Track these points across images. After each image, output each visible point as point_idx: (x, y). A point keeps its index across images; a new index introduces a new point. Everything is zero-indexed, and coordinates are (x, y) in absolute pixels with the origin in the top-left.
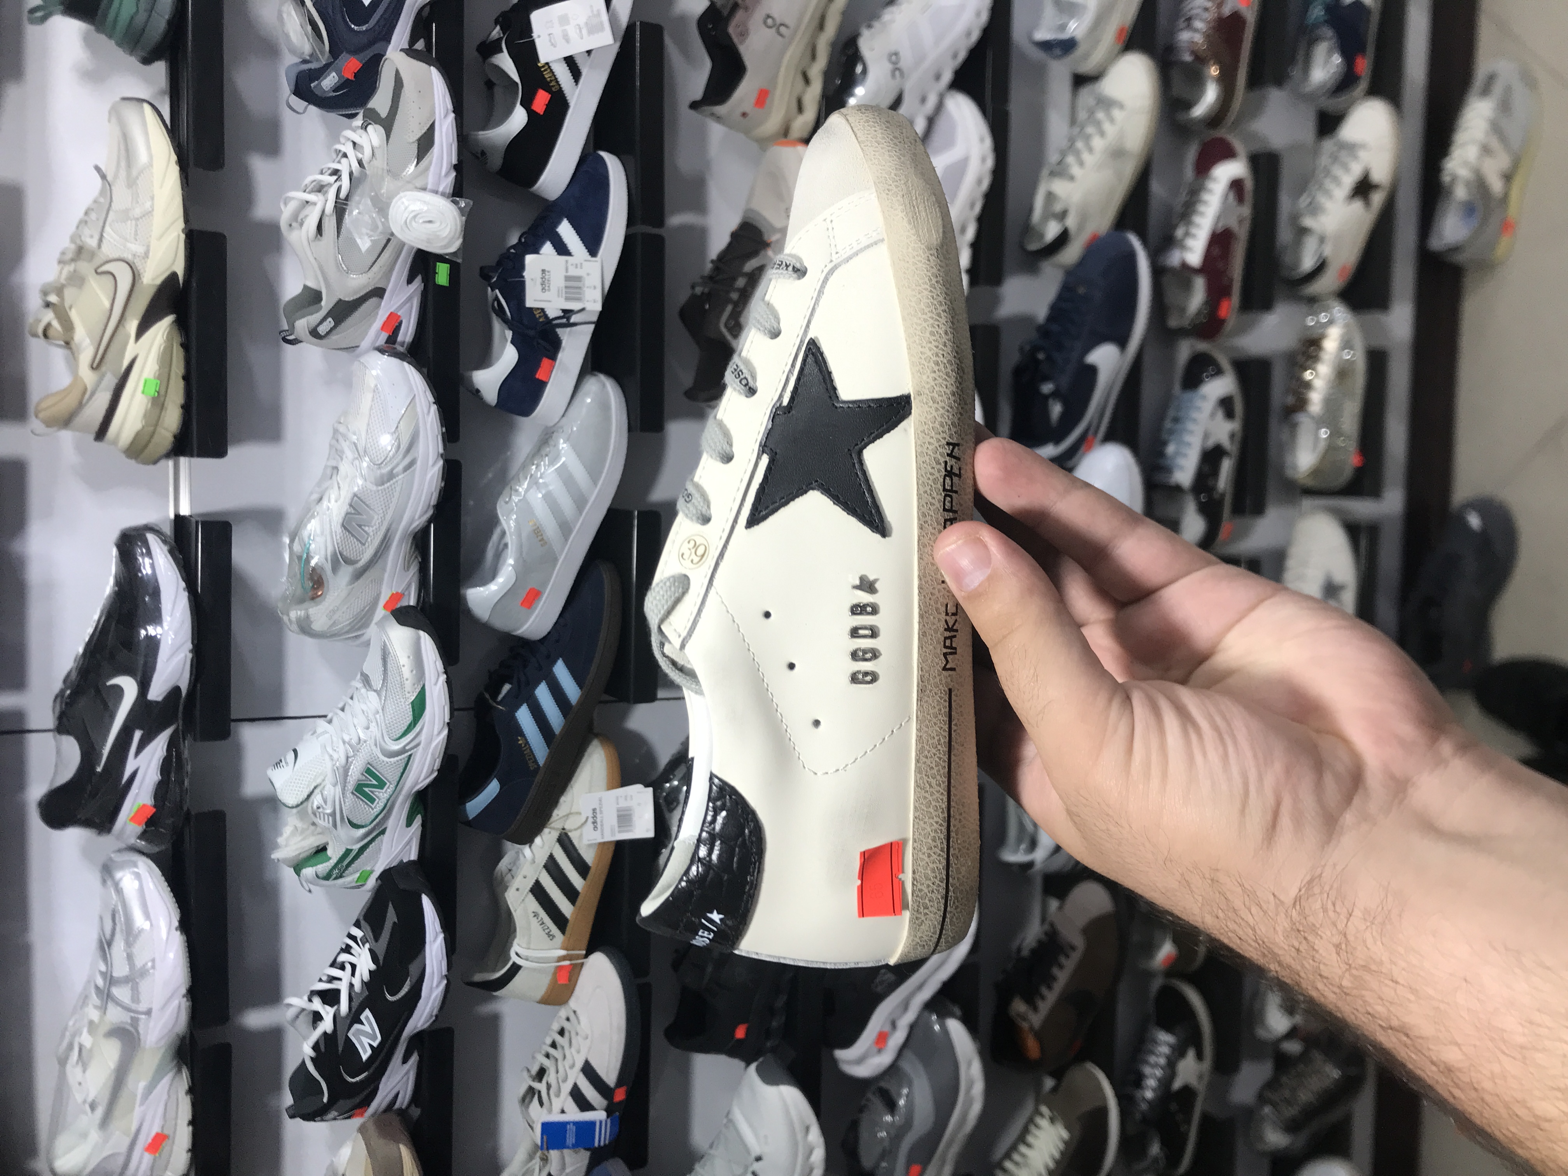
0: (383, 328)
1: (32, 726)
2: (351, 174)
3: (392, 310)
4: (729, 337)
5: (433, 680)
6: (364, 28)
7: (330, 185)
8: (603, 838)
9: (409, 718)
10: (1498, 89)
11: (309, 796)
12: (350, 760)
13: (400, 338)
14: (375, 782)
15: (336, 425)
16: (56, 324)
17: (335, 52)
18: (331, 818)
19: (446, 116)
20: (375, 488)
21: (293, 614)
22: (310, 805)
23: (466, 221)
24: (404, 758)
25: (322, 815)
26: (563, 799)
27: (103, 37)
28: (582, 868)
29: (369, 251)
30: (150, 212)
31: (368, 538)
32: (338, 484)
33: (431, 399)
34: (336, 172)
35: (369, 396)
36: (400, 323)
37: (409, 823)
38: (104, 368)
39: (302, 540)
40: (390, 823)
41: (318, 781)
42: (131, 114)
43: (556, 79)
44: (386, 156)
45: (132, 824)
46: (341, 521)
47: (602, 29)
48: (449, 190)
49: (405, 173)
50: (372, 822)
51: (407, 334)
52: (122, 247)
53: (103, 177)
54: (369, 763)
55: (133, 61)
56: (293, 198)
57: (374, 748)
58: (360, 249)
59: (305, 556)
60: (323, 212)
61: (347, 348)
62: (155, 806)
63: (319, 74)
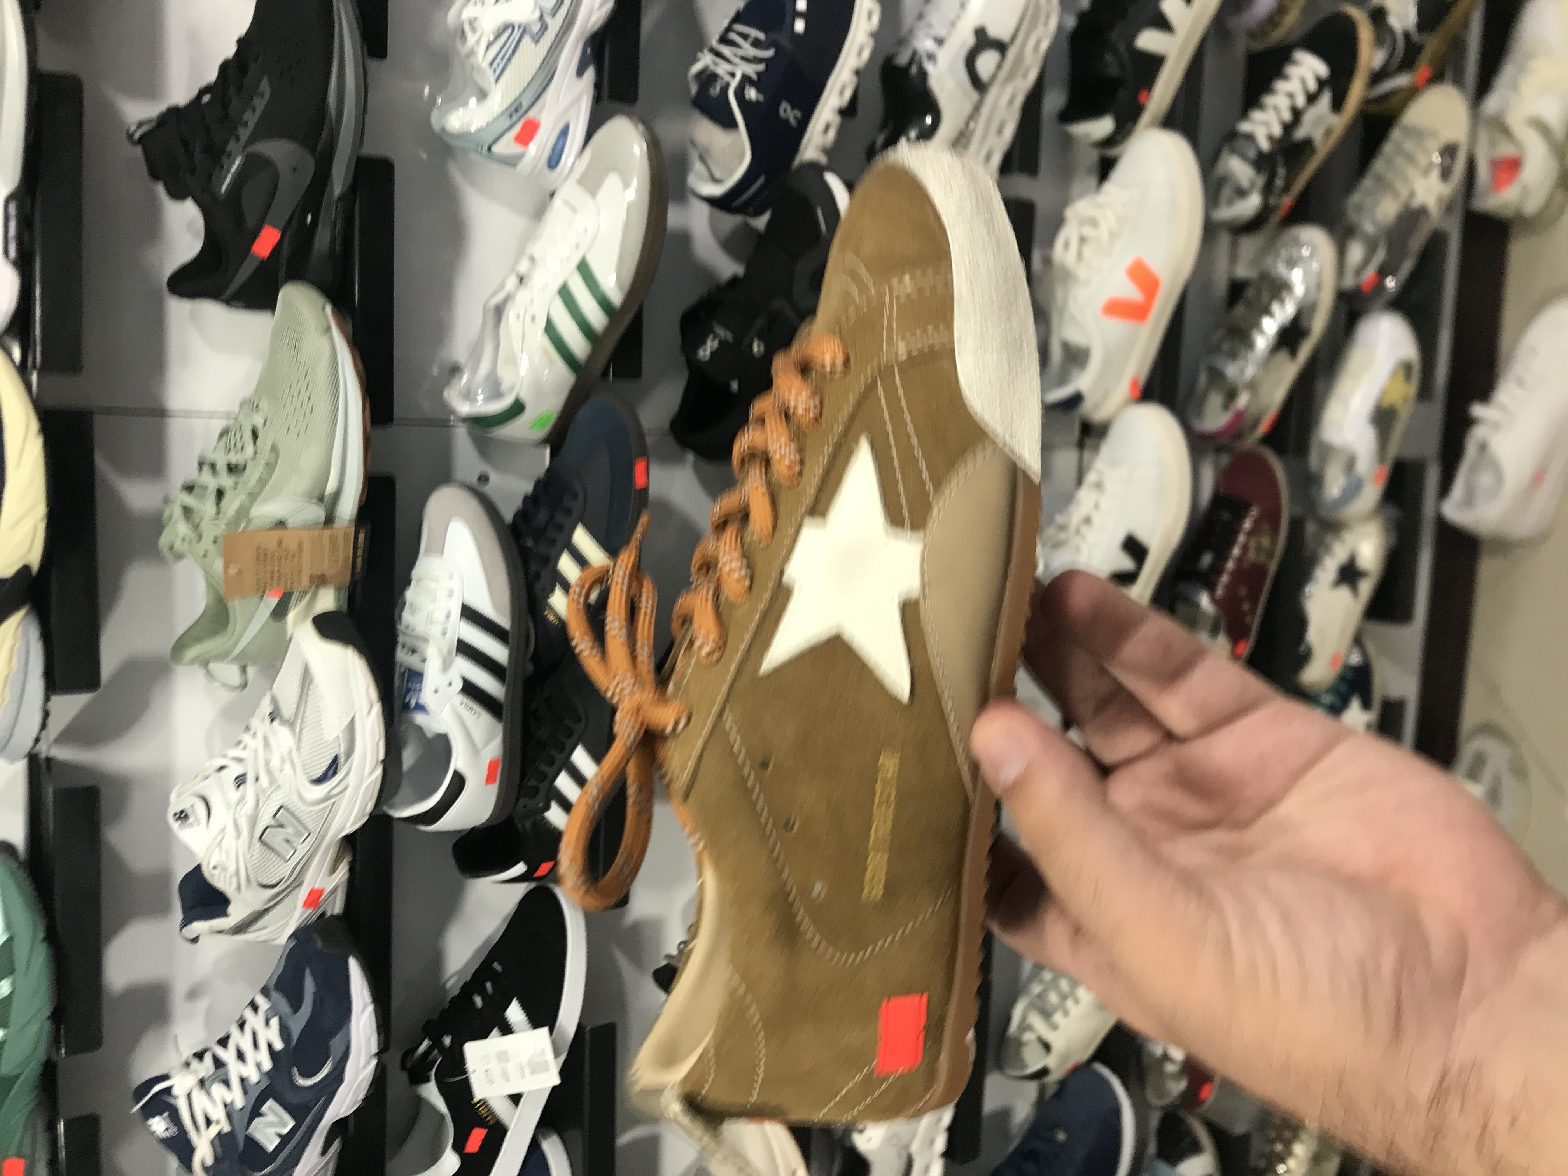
10: (1487, 774)
43: (495, 1113)
47: (546, 1068)
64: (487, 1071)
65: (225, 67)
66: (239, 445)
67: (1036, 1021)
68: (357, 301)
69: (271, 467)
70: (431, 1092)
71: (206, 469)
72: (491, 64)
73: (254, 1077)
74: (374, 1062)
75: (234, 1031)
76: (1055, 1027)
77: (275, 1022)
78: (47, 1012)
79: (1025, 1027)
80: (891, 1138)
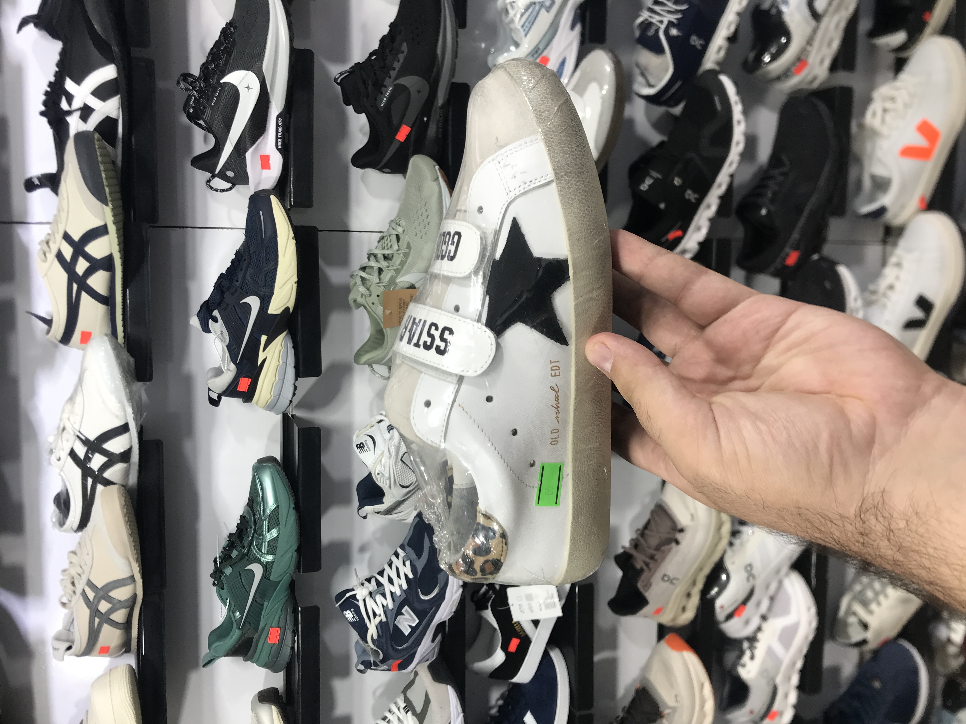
6: (405, 646)
19: (458, 717)
43: (525, 631)
47: (554, 605)
64: (520, 605)
65: (383, 40)
66: (389, 244)
67: (858, 609)
68: (450, 163)
69: (406, 255)
70: (489, 615)
71: (372, 258)
72: (522, 26)
73: (398, 592)
74: (461, 590)
75: (387, 567)
76: (871, 612)
77: (408, 563)
78: (295, 547)
79: (850, 612)
80: (763, 672)
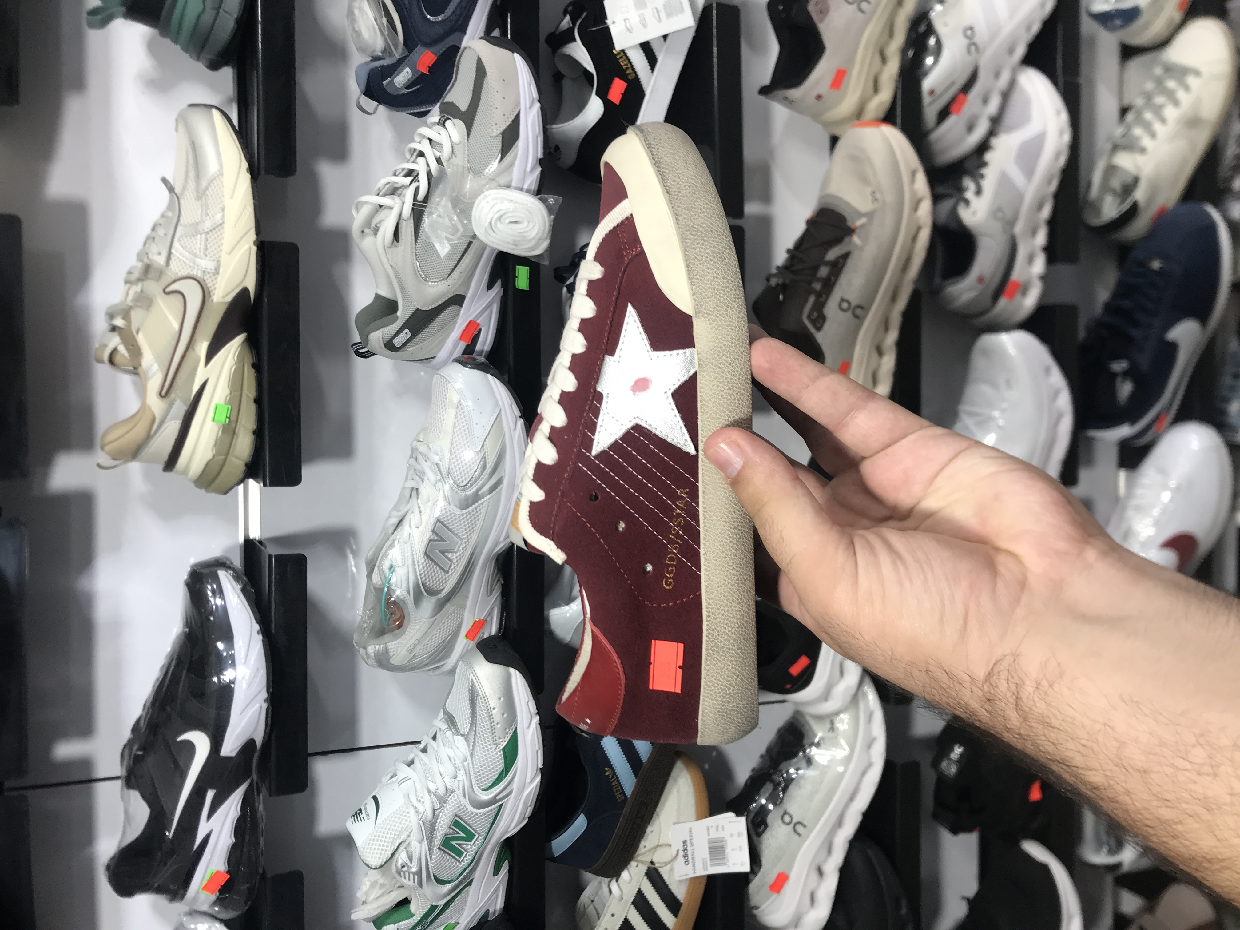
0: (461, 338)
1: (101, 773)
2: (429, 174)
3: (471, 318)
4: (812, 330)
5: (526, 725)
6: (440, 18)
7: (404, 187)
8: (694, 872)
9: (501, 766)
11: (393, 855)
12: (437, 812)
13: (478, 347)
14: (463, 835)
15: (415, 443)
16: (122, 349)
17: (410, 44)
18: (416, 877)
19: (531, 107)
20: (459, 512)
21: (371, 649)
22: (394, 864)
23: (555, 220)
24: (494, 809)
25: (407, 874)
26: (649, 829)
27: (168, 42)
28: (673, 904)
29: (449, 256)
30: (220, 224)
31: (451, 566)
32: (419, 508)
33: (517, 413)
34: (410, 173)
35: (452, 412)
36: (480, 330)
37: (496, 872)
38: (173, 395)
39: (381, 571)
40: (477, 874)
41: (403, 837)
42: (198, 120)
43: (632, 66)
44: (466, 152)
45: (205, 892)
46: (423, 550)
47: (682, 10)
48: (534, 187)
49: (487, 171)
50: (460, 876)
51: (485, 342)
52: (192, 264)
53: (171, 189)
54: (456, 815)
55: (200, 67)
56: (366, 203)
57: (462, 798)
58: (438, 255)
59: (386, 589)
60: (400, 215)
61: (423, 360)
62: (229, 872)
63: (392, 70)
64: (625, 20)
67: (1122, 159)
70: (577, 49)
79: (1108, 177)
80: (996, 212)
